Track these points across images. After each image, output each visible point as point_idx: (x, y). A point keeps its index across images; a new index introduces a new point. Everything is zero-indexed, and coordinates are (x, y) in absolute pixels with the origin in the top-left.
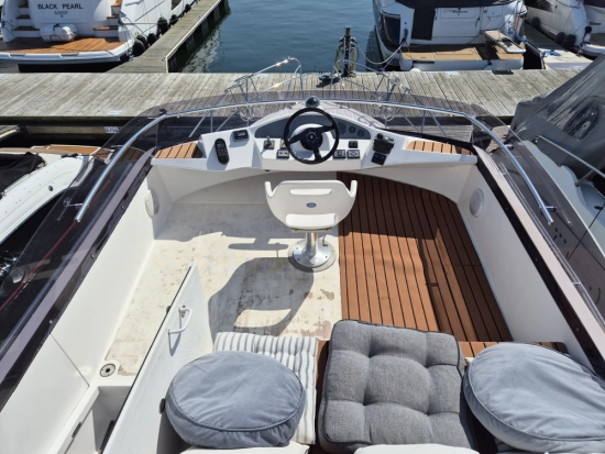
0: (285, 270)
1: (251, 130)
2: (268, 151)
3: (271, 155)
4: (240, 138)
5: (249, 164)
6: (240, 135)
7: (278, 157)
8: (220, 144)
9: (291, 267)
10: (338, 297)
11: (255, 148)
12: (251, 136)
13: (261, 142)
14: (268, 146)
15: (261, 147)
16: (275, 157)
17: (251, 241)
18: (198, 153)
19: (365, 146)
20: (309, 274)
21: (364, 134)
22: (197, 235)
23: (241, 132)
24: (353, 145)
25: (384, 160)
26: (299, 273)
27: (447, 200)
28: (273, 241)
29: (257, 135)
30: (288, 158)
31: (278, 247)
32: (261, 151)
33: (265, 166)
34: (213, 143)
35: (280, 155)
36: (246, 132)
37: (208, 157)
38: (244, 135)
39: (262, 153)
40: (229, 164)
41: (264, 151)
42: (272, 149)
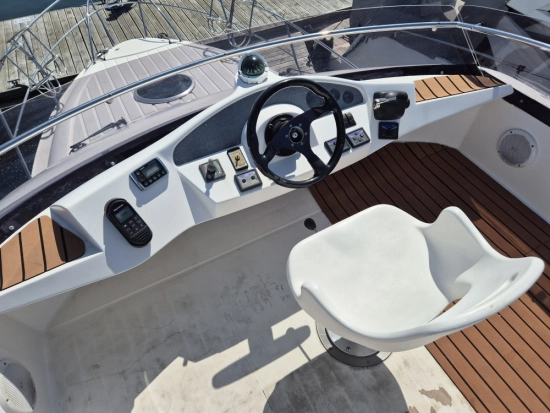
1: (163, 152)
2: (216, 185)
3: (224, 193)
4: (149, 178)
5: (190, 223)
6: (149, 173)
7: (242, 191)
8: (118, 214)
9: (345, 369)
10: (453, 391)
11: (187, 185)
12: (169, 164)
13: (192, 170)
14: (211, 175)
15: (199, 182)
16: (236, 193)
17: (242, 349)
18: (71, 243)
21: (354, 98)
23: (147, 166)
25: (397, 130)
26: (365, 374)
28: (279, 330)
29: (179, 162)
30: (260, 184)
31: (297, 337)
32: (204, 190)
33: (218, 214)
34: (102, 212)
35: (244, 186)
36: (155, 162)
37: (103, 247)
38: (155, 169)
39: (207, 193)
40: (152, 242)
41: (208, 188)
42: (223, 177)
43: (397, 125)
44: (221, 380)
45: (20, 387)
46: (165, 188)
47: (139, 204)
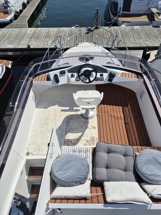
0: (80, 119)
1: (66, 70)
2: (72, 78)
3: (73, 79)
4: (62, 73)
5: (66, 83)
6: (63, 72)
7: (76, 80)
8: (56, 76)
9: (82, 118)
10: (97, 128)
11: (68, 77)
12: (66, 72)
13: (70, 74)
14: (72, 76)
15: (70, 76)
16: (75, 80)
17: (68, 108)
18: (48, 79)
19: (106, 76)
20: (87, 120)
21: (105, 71)
22: (50, 106)
23: (63, 71)
24: (102, 75)
25: (112, 81)
26: (84, 120)
27: (133, 91)
28: (75, 108)
29: (68, 72)
30: (79, 80)
31: (77, 110)
32: (70, 78)
33: (71, 83)
34: (54, 76)
35: (77, 80)
36: (64, 71)
37: (52, 80)
38: (64, 72)
39: (70, 79)
40: (59, 83)
41: (71, 78)
42: (74, 77)
43: (112, 79)
44: (62, 111)
45: (35, 96)
46: (64, 76)
47: (59, 77)
